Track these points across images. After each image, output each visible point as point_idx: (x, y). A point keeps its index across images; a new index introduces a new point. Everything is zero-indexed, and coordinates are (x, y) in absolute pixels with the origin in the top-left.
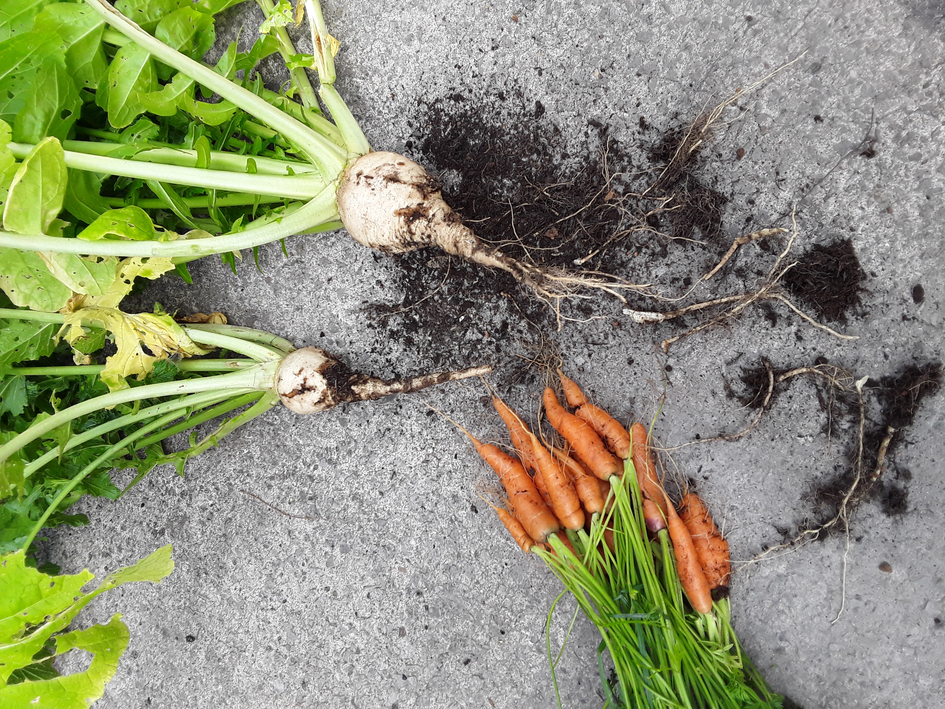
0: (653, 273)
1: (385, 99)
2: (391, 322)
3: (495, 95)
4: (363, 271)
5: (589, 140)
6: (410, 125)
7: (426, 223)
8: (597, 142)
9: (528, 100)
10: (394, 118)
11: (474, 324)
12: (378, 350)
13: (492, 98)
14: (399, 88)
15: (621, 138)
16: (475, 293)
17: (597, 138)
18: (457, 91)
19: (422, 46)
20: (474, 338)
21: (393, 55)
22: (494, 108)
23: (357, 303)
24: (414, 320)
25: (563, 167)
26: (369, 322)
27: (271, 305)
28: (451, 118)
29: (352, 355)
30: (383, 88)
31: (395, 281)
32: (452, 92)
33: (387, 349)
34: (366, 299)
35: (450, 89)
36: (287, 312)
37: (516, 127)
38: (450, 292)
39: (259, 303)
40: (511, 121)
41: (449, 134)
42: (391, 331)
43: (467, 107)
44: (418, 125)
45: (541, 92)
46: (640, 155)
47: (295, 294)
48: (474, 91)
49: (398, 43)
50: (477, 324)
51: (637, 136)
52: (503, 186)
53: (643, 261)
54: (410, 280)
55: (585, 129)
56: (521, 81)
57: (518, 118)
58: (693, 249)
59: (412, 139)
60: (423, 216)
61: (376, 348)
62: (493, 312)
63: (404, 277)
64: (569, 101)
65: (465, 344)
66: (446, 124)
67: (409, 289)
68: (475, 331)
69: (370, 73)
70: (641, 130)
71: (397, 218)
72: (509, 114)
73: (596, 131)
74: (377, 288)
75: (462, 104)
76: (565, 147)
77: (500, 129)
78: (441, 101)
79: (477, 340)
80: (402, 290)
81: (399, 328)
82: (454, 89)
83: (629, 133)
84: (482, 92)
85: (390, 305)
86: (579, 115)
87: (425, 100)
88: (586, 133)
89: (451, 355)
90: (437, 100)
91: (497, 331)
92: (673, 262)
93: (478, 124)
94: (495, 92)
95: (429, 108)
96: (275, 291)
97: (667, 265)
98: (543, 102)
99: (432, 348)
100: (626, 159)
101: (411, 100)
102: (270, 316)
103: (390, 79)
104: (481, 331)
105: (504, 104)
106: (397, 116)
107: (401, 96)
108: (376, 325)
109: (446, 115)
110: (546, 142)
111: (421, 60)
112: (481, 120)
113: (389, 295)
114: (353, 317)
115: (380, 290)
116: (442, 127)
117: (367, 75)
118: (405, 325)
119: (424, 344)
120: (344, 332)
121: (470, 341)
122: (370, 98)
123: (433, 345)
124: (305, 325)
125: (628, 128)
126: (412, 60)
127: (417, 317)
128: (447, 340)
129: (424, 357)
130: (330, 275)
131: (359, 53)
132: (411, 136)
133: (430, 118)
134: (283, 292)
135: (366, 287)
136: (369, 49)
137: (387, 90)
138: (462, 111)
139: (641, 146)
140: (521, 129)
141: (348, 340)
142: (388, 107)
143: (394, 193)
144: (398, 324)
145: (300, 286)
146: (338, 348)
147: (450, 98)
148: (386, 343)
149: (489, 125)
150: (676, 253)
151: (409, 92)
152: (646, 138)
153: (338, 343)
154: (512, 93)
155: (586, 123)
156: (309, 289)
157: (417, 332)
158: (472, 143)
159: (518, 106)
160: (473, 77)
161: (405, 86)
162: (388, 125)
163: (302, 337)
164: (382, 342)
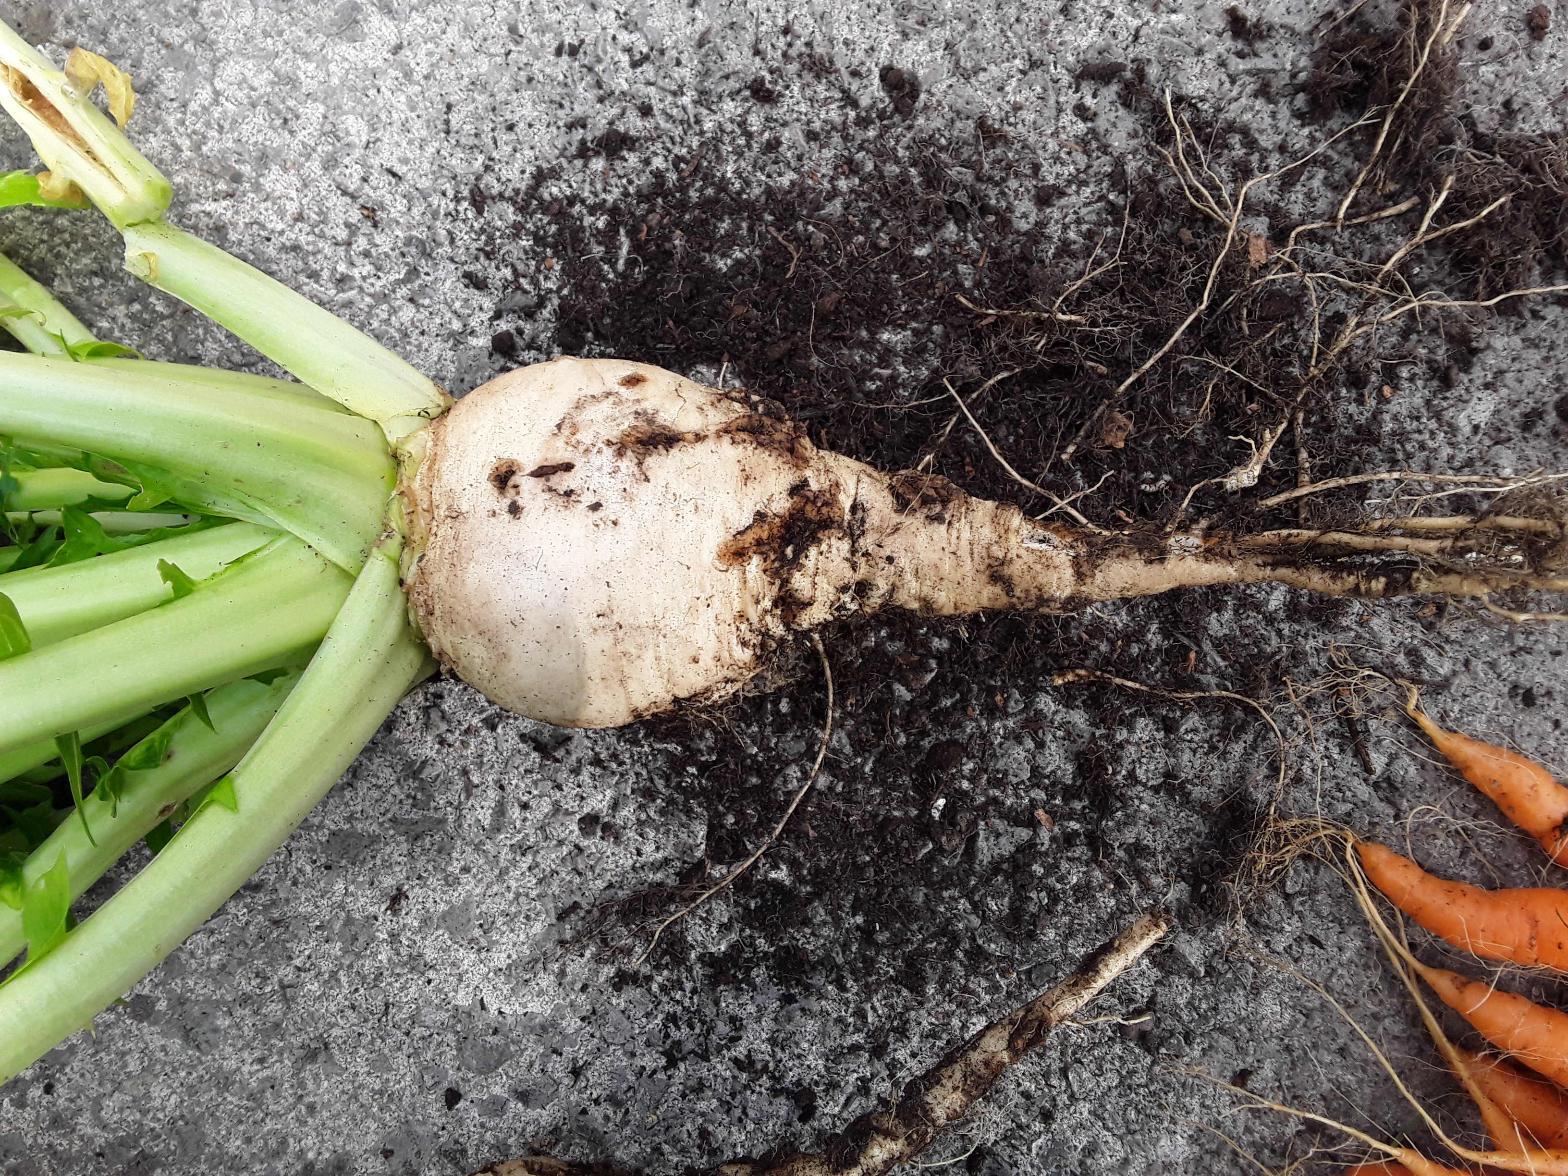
0: (1462, 421)
1: (342, 234)
2: (696, 933)
3: (733, 95)
4: (515, 813)
5: (1102, 124)
6: (476, 282)
7: (845, 546)
8: (1128, 122)
9: (855, 74)
10: (404, 282)
11: (984, 807)
12: (689, 1046)
13: (729, 106)
14: (379, 179)
15: (1193, 88)
16: (947, 712)
17: (1122, 112)
18: (599, 126)
19: (408, 28)
20: (1006, 847)
21: (308, 85)
22: (749, 135)
23: (538, 928)
24: (776, 884)
25: (1054, 230)
26: (609, 971)
27: (192, 1091)
28: (614, 211)
29: (596, 1113)
30: (320, 201)
31: (649, 794)
32: (578, 134)
33: (723, 1028)
34: (568, 901)
35: (570, 126)
36: (273, 1084)
37: (850, 166)
38: (860, 746)
39: (140, 1104)
40: (827, 153)
41: (631, 263)
42: (707, 959)
43: (658, 163)
44: (507, 273)
45: (887, 39)
46: (1273, 115)
47: (274, 1009)
48: (657, 107)
49: (313, 46)
50: (995, 801)
51: (1238, 65)
52: (887, 355)
53: (1418, 401)
54: (703, 768)
55: (1069, 98)
56: (806, 26)
57: (846, 138)
58: (1535, 315)
59: (503, 326)
60: (826, 524)
61: (678, 1044)
62: (1030, 744)
63: (676, 765)
64: (988, 33)
65: (985, 881)
66: (608, 237)
67: (709, 797)
68: (1000, 825)
69: (246, 169)
70: (1240, 45)
71: (734, 574)
72: (811, 136)
73: (1111, 91)
74: (592, 844)
75: (633, 159)
76: (1036, 168)
77: (800, 190)
78: (555, 173)
79: (1019, 849)
80: (689, 812)
81: (734, 937)
82: (581, 123)
83: (1211, 65)
84: (686, 100)
85: (668, 877)
86: (1034, 64)
87: (496, 188)
88: (1081, 111)
89: (955, 940)
90: (540, 177)
91: (1069, 793)
92: (1501, 372)
93: (717, 201)
94: (733, 84)
95: (522, 209)
96: (187, 1035)
97: (1487, 386)
98: (904, 64)
99: (879, 948)
100: (1235, 140)
101: (446, 205)
102: (208, 1128)
103: (330, 163)
104: (1016, 818)
105: (779, 112)
106: (413, 272)
107: (401, 205)
108: (646, 970)
109: (592, 211)
110: (968, 176)
111: (423, 69)
112: (723, 185)
113: (648, 848)
114: (546, 981)
115: (608, 847)
116: (598, 250)
117: (237, 178)
118: (749, 918)
119: (845, 947)
120: (533, 1050)
121: (996, 867)
122: (284, 248)
123: (882, 937)
124: (365, 1096)
125: (1200, 52)
126: (385, 83)
127: (782, 874)
128: (919, 898)
129: (868, 991)
130: (388, 882)
131: (171, 121)
132: (498, 315)
133: (539, 239)
134: (223, 1022)
135: (549, 859)
136: (205, 95)
137: (337, 202)
138: (644, 180)
139: (1264, 91)
140: (869, 166)
141: (558, 1068)
142: (366, 254)
143: (684, 488)
144: (725, 928)
145: (286, 973)
146: (533, 1113)
147: (584, 152)
148: (709, 1011)
149: (757, 191)
150: (1499, 343)
151: (424, 183)
152: (1265, 62)
153: (524, 1097)
154: (793, 68)
155: (1066, 79)
156: (326, 966)
157: (806, 922)
158: (722, 265)
159: (827, 101)
160: (634, 65)
161: (400, 169)
162: (394, 311)
163: (372, 1140)
164: (694, 1016)
